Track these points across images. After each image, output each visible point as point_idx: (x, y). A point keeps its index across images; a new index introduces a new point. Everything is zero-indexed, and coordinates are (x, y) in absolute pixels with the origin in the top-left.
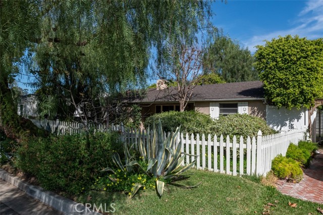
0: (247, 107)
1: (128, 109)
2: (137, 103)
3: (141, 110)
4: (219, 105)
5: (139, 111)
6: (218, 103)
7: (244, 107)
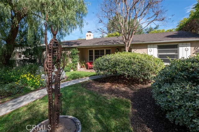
0: (189, 48)
1: (67, 52)
2: (75, 48)
3: (78, 53)
4: (157, 47)
5: (77, 54)
6: (156, 45)
7: (186, 47)
